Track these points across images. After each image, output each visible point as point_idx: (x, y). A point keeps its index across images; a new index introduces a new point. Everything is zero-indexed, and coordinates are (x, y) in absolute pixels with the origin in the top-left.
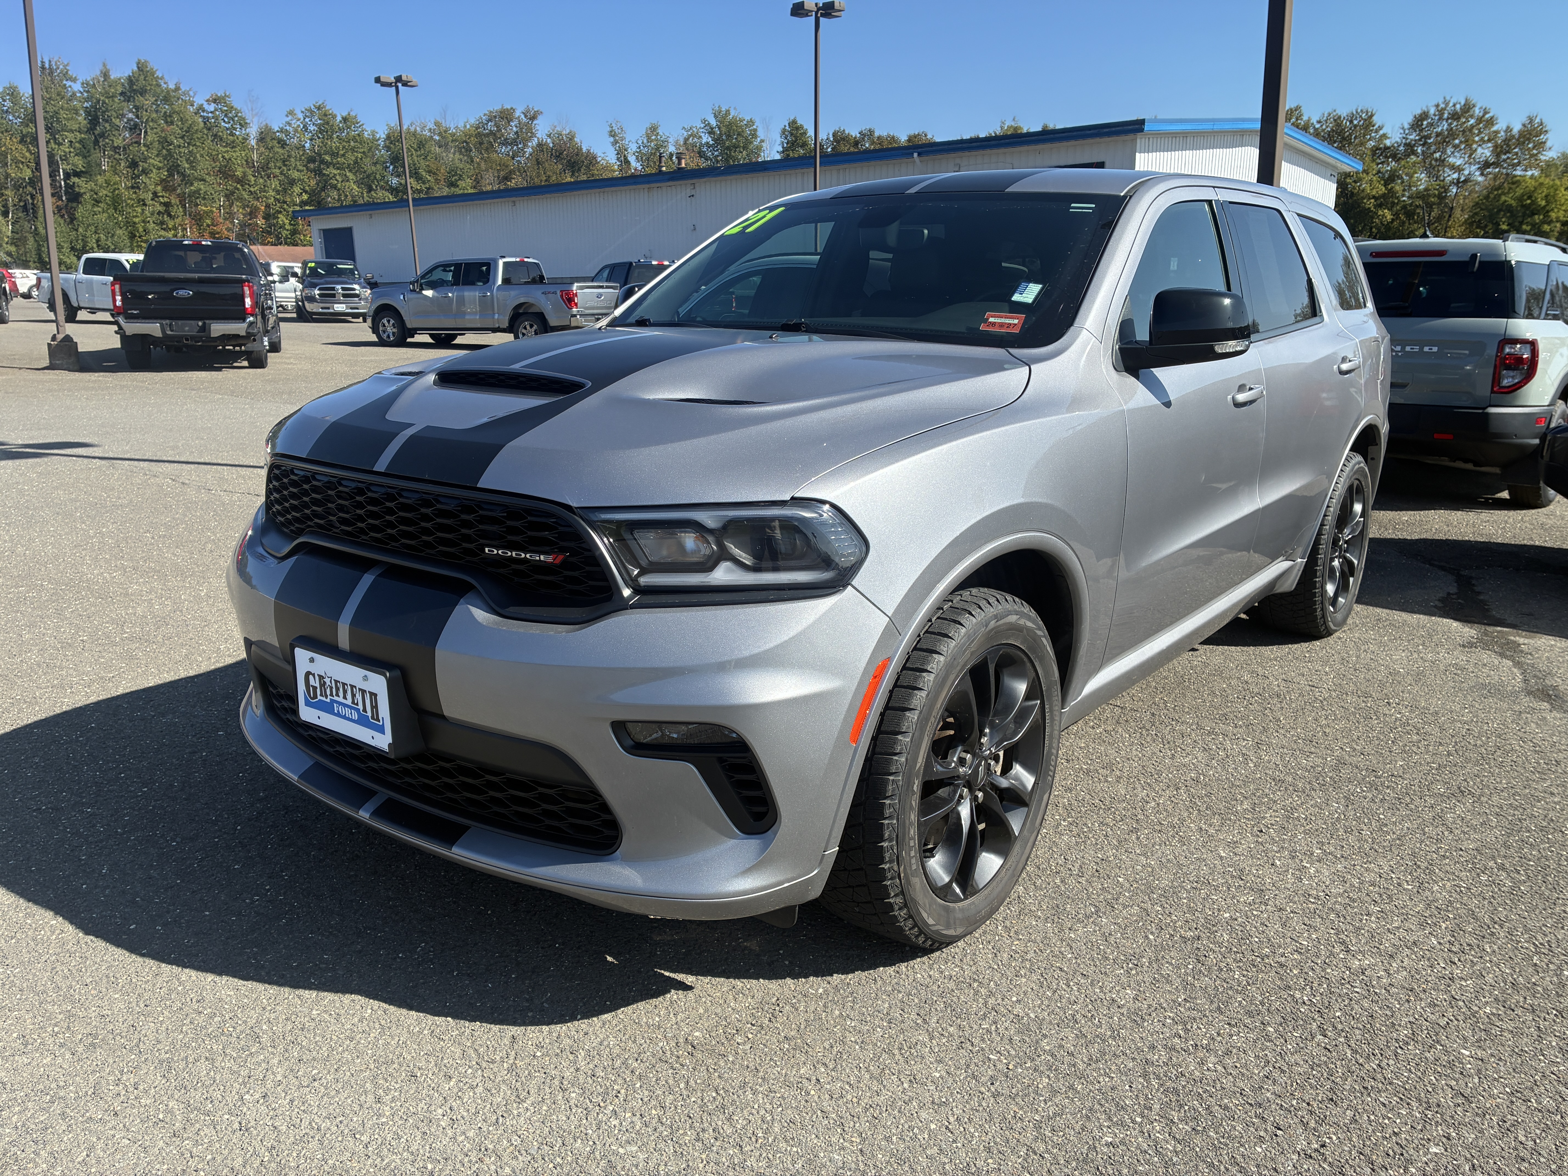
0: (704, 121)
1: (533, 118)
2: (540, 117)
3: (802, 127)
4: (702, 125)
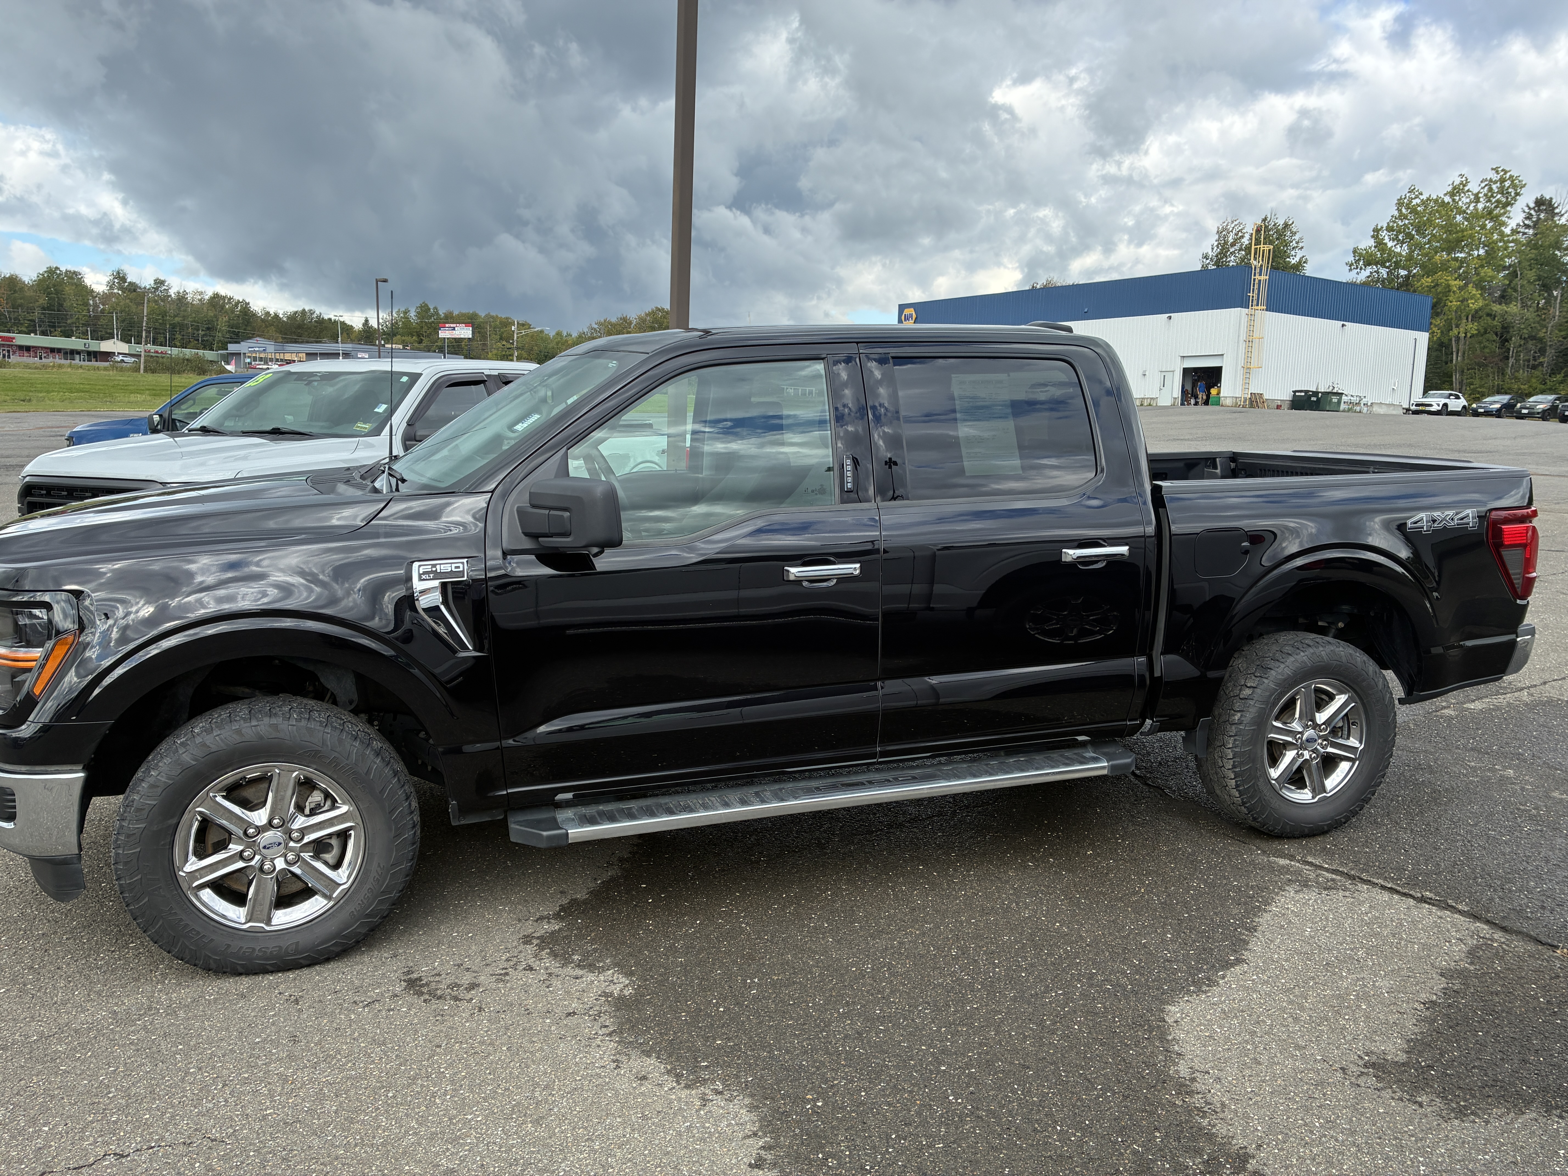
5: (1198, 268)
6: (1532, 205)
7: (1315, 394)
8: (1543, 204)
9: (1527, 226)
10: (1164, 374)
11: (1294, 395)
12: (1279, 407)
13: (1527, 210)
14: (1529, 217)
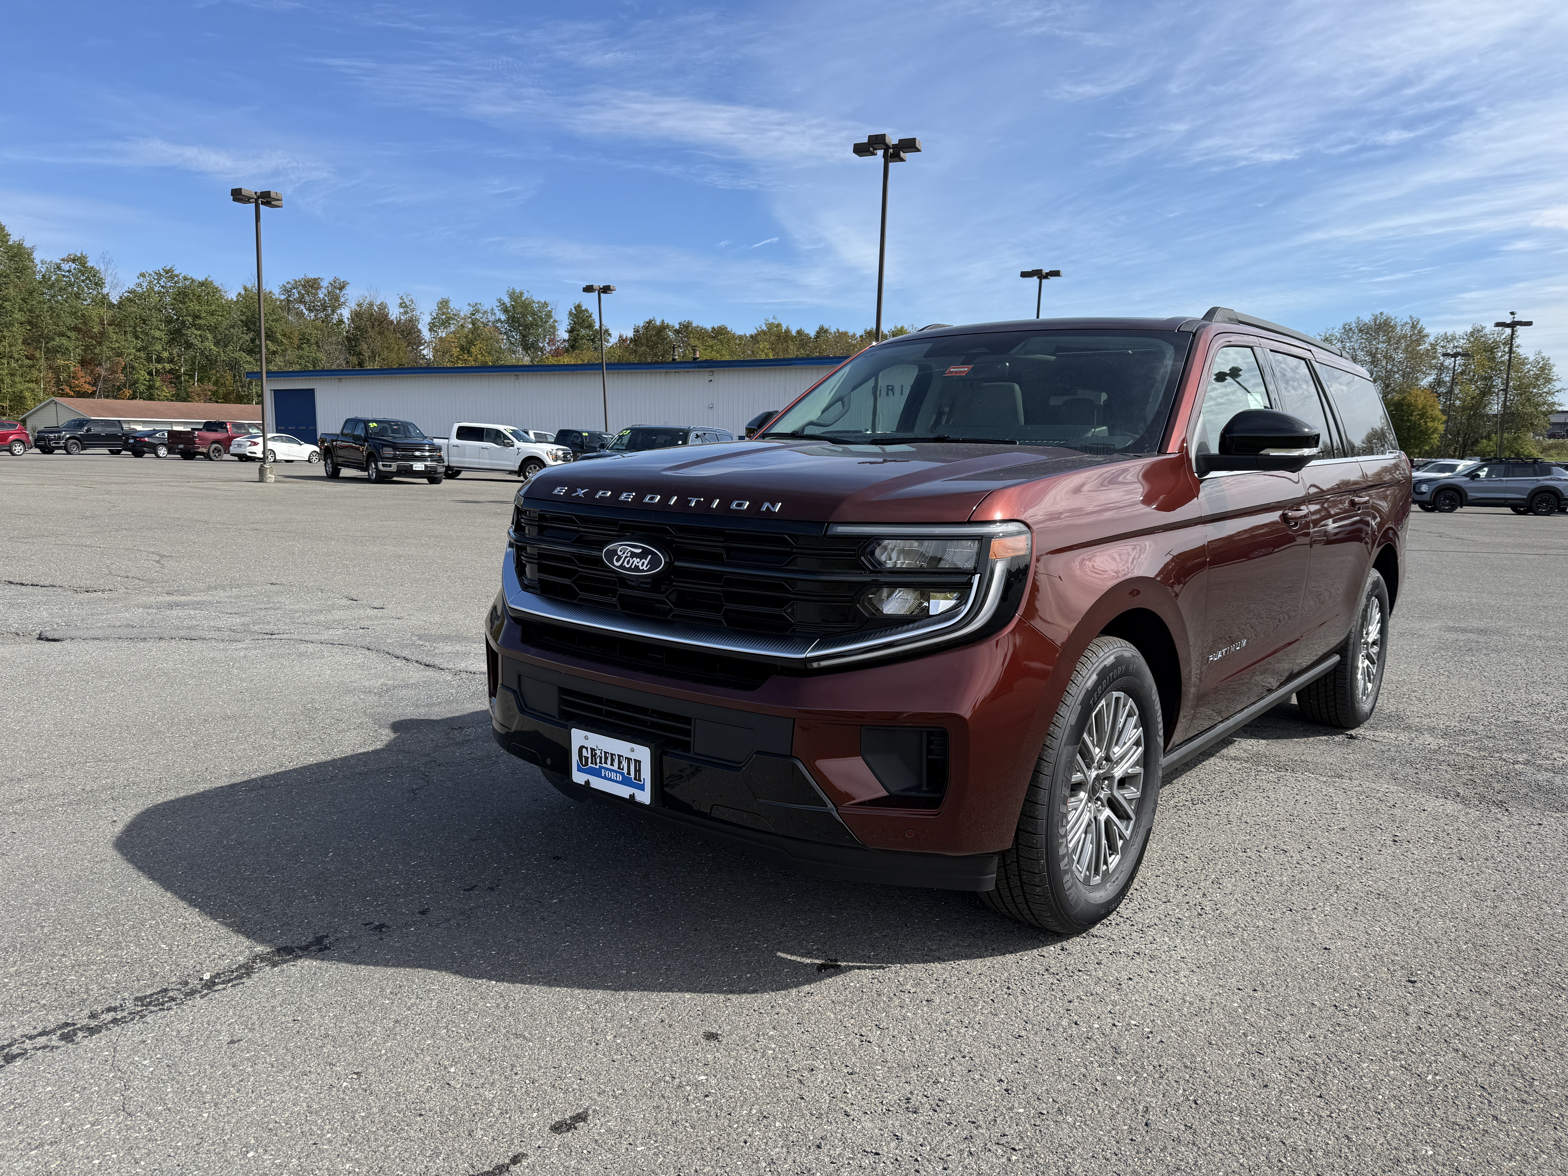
0: (500, 301)
1: (341, 288)
2: (347, 287)
3: (586, 310)
4: (498, 304)
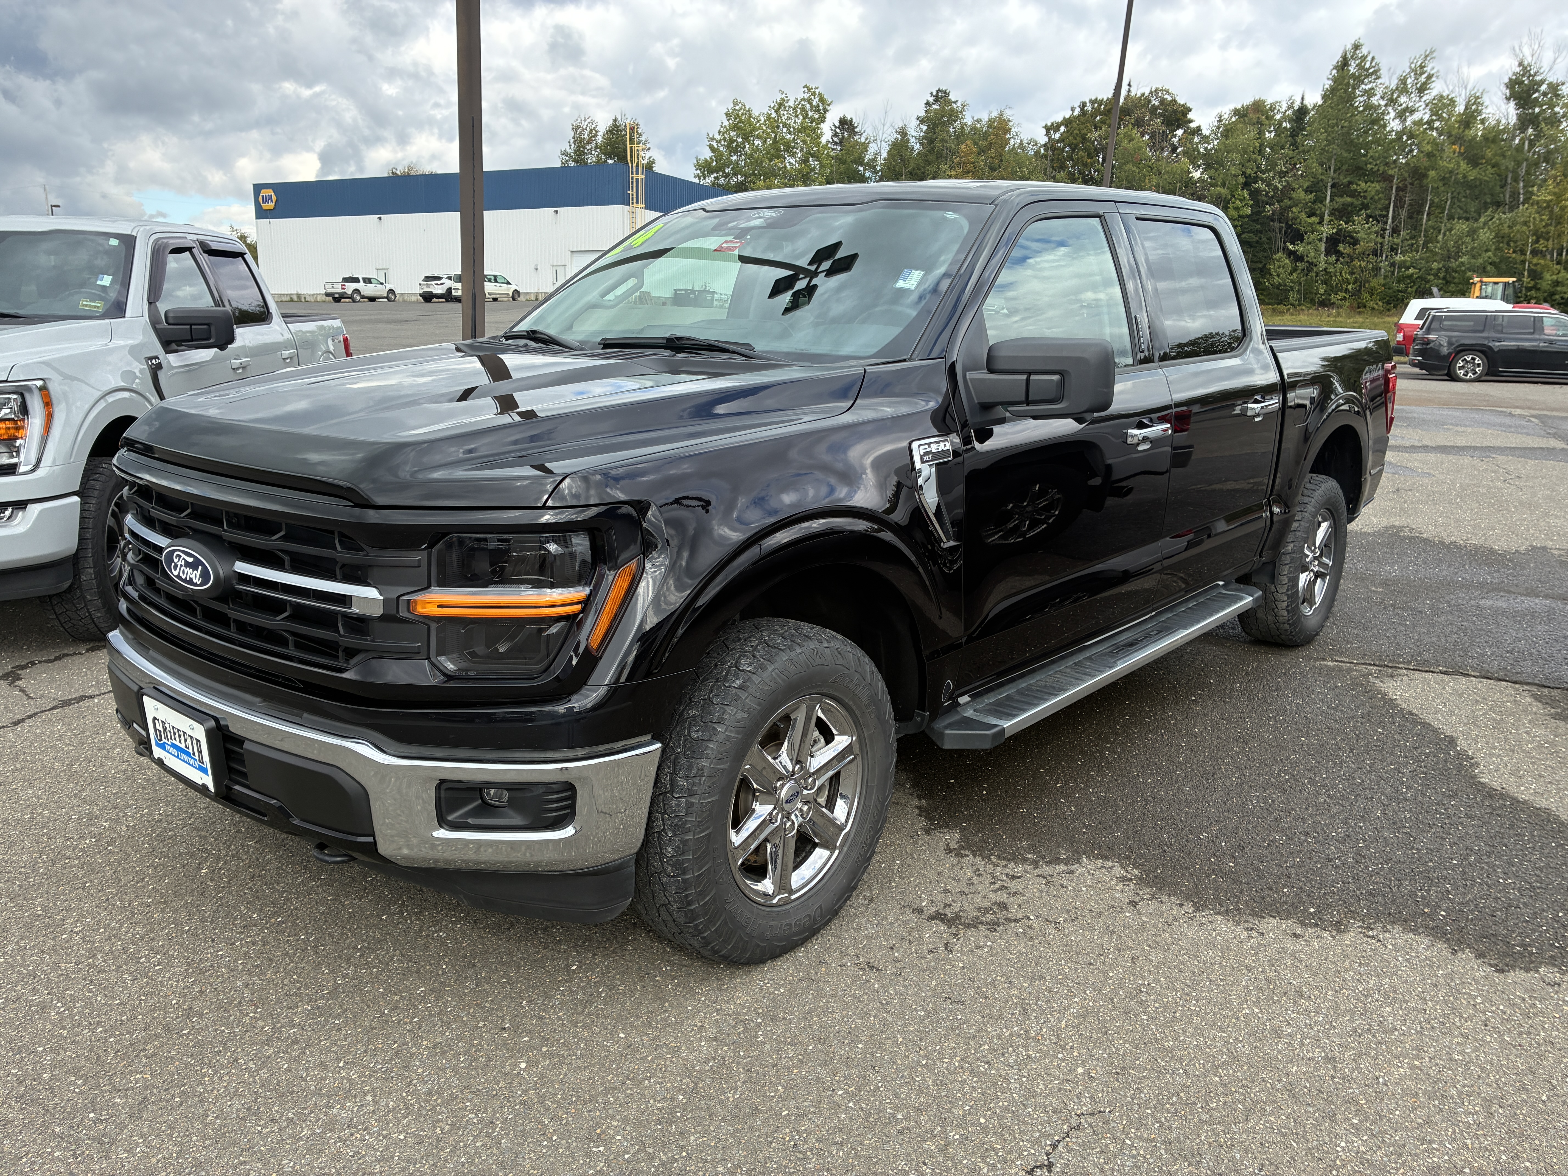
5: (558, 164)
6: (837, 124)
7: (693, 291)
8: (845, 124)
9: (836, 143)
10: (555, 268)
11: (676, 293)
12: (664, 304)
13: (833, 128)
14: (835, 135)
